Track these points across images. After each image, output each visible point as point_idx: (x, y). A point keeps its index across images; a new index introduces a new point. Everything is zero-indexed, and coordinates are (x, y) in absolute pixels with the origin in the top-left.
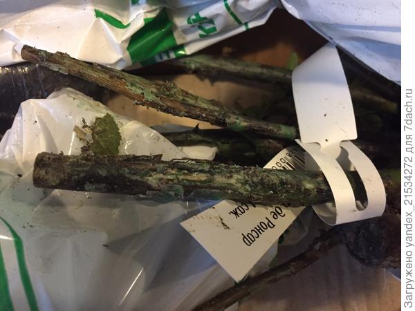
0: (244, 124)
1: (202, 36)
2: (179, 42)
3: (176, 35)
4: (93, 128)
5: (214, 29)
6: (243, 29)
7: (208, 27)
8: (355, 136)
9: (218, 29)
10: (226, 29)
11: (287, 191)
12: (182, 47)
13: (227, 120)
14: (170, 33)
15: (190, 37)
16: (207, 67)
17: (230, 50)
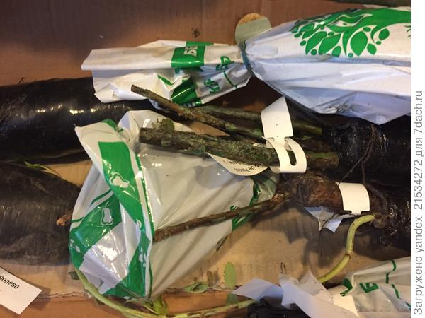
0: (234, 128)
1: (211, 92)
2: (198, 96)
3: (197, 91)
4: (161, 123)
5: (219, 88)
6: (234, 89)
7: (215, 87)
8: (292, 135)
9: (221, 88)
10: (225, 88)
11: (255, 154)
12: (199, 99)
13: (226, 125)
14: (194, 90)
15: (204, 94)
16: (214, 112)
17: (227, 103)
